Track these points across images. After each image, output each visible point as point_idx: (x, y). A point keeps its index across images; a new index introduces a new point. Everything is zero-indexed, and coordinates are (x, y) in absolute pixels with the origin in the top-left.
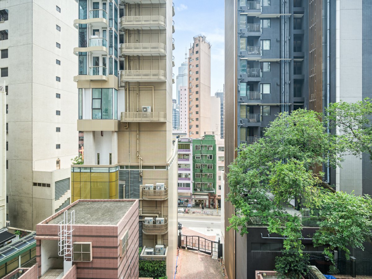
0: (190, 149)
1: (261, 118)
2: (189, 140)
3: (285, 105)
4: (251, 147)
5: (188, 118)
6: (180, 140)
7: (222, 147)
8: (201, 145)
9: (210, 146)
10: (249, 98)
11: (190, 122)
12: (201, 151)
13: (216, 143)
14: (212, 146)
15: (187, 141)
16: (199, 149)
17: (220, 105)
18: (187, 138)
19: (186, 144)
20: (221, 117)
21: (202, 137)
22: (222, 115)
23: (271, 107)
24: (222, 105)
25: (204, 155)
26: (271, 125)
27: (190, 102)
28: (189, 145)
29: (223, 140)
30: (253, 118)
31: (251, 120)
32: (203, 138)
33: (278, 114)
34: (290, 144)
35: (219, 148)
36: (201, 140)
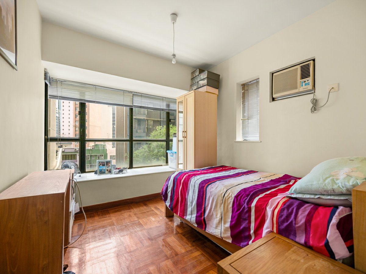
0: (77, 159)
1: (146, 129)
2: (76, 149)
3: (163, 120)
4: (138, 152)
5: (74, 126)
6: (63, 150)
7: (114, 156)
8: (90, 155)
9: (101, 155)
10: (137, 113)
11: (76, 131)
12: (90, 161)
13: (107, 152)
14: (102, 155)
15: (73, 151)
16: (89, 159)
17: (112, 114)
18: (73, 148)
19: (71, 155)
20: (113, 127)
21: (91, 146)
22: (114, 124)
23: (154, 121)
24: (114, 114)
25: (94, 165)
26: (151, 135)
27: (76, 108)
28: (75, 156)
29: (115, 149)
30: (140, 129)
31: (138, 131)
32: (93, 147)
33: (156, 127)
34: (162, 148)
35: (110, 157)
36: (91, 149)
